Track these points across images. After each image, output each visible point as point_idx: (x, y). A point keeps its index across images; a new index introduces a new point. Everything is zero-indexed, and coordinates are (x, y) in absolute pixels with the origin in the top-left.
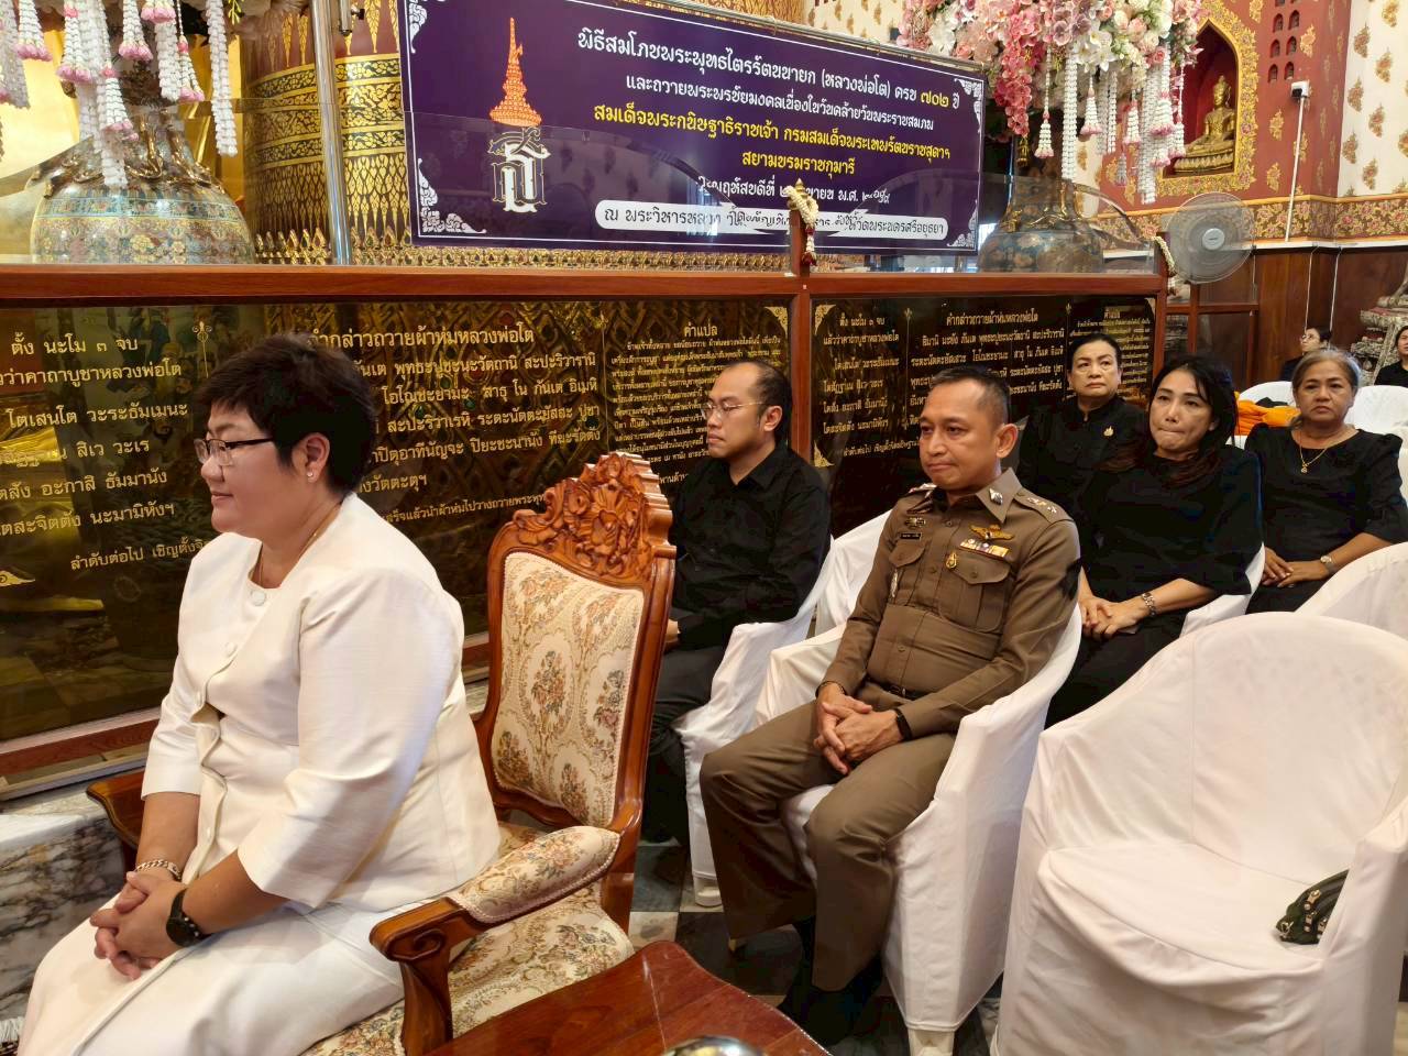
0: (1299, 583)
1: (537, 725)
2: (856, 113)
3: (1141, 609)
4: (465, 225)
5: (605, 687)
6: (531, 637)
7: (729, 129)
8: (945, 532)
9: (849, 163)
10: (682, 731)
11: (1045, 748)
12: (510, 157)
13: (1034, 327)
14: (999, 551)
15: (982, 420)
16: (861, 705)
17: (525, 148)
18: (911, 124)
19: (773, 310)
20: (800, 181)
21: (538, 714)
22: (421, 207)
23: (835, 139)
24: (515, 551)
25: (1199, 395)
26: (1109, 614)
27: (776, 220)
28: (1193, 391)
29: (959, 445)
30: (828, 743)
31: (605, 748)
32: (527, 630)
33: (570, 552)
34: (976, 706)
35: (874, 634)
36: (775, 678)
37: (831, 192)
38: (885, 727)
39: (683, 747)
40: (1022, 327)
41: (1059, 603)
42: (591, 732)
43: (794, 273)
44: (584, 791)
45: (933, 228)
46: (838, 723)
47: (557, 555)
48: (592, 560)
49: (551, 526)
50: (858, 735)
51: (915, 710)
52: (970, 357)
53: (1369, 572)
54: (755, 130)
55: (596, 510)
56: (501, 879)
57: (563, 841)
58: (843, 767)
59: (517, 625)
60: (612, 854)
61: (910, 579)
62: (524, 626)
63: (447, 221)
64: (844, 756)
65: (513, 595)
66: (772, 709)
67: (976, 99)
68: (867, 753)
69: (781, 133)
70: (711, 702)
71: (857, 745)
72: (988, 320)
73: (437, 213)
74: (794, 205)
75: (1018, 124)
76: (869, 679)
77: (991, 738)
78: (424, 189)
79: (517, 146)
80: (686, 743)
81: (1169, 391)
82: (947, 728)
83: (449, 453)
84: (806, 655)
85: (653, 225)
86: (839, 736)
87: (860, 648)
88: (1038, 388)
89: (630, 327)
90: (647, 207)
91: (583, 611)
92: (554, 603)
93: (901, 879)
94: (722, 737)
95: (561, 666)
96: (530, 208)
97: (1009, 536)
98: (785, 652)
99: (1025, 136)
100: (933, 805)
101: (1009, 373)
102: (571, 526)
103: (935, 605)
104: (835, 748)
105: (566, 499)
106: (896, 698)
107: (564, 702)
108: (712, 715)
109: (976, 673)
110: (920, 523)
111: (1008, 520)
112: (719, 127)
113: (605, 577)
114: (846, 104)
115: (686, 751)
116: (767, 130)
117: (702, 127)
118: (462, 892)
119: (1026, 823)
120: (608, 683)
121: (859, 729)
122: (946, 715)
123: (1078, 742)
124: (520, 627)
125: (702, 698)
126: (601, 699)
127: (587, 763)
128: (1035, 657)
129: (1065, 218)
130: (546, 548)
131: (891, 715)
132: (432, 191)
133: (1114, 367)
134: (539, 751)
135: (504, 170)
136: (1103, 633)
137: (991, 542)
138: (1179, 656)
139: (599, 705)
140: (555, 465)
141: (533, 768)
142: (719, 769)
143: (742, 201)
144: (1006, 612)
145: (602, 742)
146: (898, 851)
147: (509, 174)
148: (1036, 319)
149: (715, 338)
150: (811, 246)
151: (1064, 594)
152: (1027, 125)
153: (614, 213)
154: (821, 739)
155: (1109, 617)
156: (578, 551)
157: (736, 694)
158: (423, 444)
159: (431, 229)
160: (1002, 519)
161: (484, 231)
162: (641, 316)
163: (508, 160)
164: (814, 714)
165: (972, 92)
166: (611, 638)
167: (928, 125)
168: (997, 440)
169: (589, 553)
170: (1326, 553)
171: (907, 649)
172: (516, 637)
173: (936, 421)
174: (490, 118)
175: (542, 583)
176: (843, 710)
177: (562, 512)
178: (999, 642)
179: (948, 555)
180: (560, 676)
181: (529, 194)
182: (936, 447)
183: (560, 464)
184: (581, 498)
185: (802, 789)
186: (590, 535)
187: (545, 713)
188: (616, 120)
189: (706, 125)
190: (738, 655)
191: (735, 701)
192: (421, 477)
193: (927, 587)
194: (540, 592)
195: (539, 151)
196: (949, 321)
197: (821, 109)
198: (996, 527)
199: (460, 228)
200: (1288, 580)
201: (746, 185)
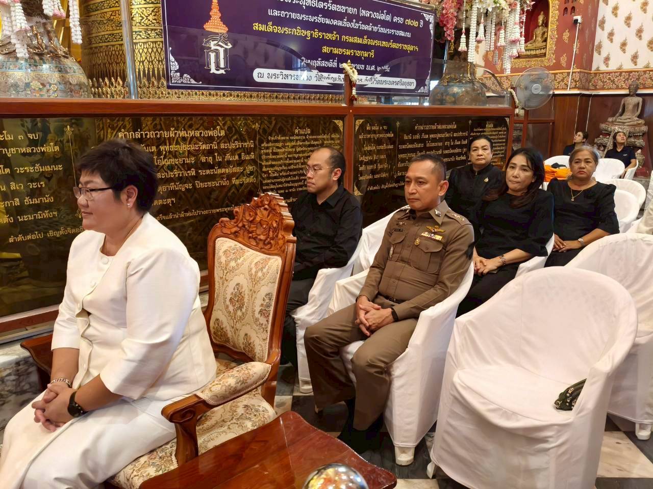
0: (568, 250)
1: (232, 316)
2: (375, 29)
3: (499, 262)
4: (192, 80)
5: (264, 300)
6: (229, 276)
7: (316, 36)
8: (415, 229)
9: (371, 52)
10: (295, 316)
11: (457, 327)
12: (213, 47)
13: (455, 131)
14: (438, 238)
15: (433, 178)
16: (376, 306)
17: (220, 43)
18: (401, 34)
19: (336, 121)
20: (349, 61)
21: (232, 311)
22: (171, 71)
23: (365, 41)
24: (220, 237)
25: (528, 166)
26: (485, 264)
27: (338, 78)
28: (525, 164)
29: (422, 189)
30: (361, 323)
31: (264, 327)
32: (227, 273)
33: (246, 239)
34: (427, 307)
35: (382, 274)
36: (337, 293)
37: (363, 66)
38: (387, 315)
39: (295, 323)
40: (448, 131)
41: (464, 261)
42: (257, 320)
43: (346, 104)
44: (254, 346)
45: (410, 84)
46: (366, 313)
47: (240, 239)
48: (256, 242)
49: (237, 226)
50: (375, 319)
51: (400, 308)
52: (425, 145)
53: (599, 247)
54: (328, 36)
55: (258, 219)
56: (220, 386)
57: (247, 368)
58: (368, 333)
59: (222, 271)
60: (268, 374)
61: (398, 250)
62: (225, 272)
63: (184, 77)
64: (368, 328)
65: (220, 258)
66: (336, 307)
67: (430, 23)
68: (379, 327)
69: (340, 38)
70: (308, 304)
71: (374, 324)
72: (434, 127)
73: (178, 74)
74: (346, 72)
75: (449, 35)
76: (379, 294)
77: (433, 321)
78: (172, 62)
79: (216, 42)
80: (297, 322)
81: (515, 164)
82: (414, 316)
83: (186, 188)
84: (351, 283)
85: (280, 80)
86: (366, 320)
87: (376, 281)
88: (455, 159)
89: (269, 127)
90: (277, 71)
91: (253, 266)
92: (239, 261)
93: (393, 382)
94: (313, 319)
95: (243, 290)
96: (222, 72)
97: (442, 231)
98: (342, 282)
99: (452, 41)
100: (407, 350)
101: (442, 152)
102: (246, 226)
103: (409, 261)
104: (365, 325)
105: (244, 213)
106: (392, 303)
107: (244, 306)
108: (308, 309)
109: (427, 292)
110: (403, 224)
111: (443, 223)
112: (312, 34)
113: (263, 250)
114: (371, 24)
115: (297, 325)
116: (334, 36)
117: (304, 34)
118: (202, 392)
119: (448, 357)
120: (265, 298)
121: (375, 316)
122: (414, 310)
123: (471, 323)
124: (224, 272)
125: (304, 302)
126: (262, 305)
127: (256, 333)
128: (452, 285)
129: (470, 79)
130: (235, 236)
131: (389, 310)
132: (176, 63)
133: (489, 151)
134: (233, 327)
135: (210, 53)
136: (482, 273)
137: (435, 233)
138: (516, 285)
139: (261, 308)
140: (234, 192)
141: (230, 335)
142: (314, 334)
143: (322, 69)
144: (441, 264)
145: (262, 324)
146: (392, 370)
147: (213, 55)
148: (455, 127)
149: (309, 135)
150: (354, 92)
151: (467, 257)
152: (454, 36)
153: (262, 75)
154: (358, 321)
155: (485, 266)
156: (250, 238)
157: (319, 300)
158: (173, 184)
159: (176, 81)
160: (440, 223)
161: (201, 83)
162: (274, 122)
163: (212, 49)
164: (355, 309)
165: (429, 20)
166: (267, 278)
167: (408, 35)
168: (439, 188)
169: (255, 239)
170: (581, 237)
171: (397, 281)
172: (221, 277)
173: (412, 178)
174: (204, 29)
175: (233, 252)
176: (368, 308)
177: (242, 220)
178: (437, 278)
179: (416, 239)
180: (243, 295)
181: (222, 65)
182: (412, 190)
183: (236, 192)
184: (251, 213)
185: (349, 343)
186: (256, 230)
187: (235, 311)
188: (263, 30)
189: (305, 33)
190: (321, 283)
191: (319, 303)
192: (172, 199)
193: (406, 253)
194: (232, 256)
195: (226, 44)
196: (416, 128)
197: (359, 26)
198: (438, 227)
199: (190, 81)
200: (564, 249)
201: (324, 62)
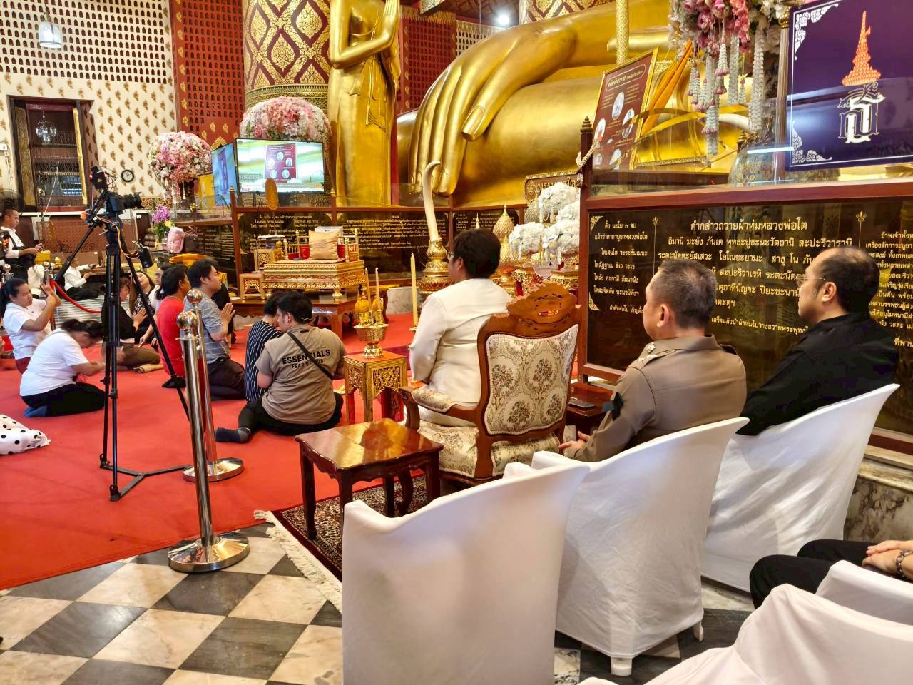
4: (818, 156)
12: (853, 107)
17: (865, 99)
63: (808, 155)
78: (795, 138)
79: (858, 98)
83: (748, 291)
96: (865, 139)
132: (800, 139)
135: (848, 116)
147: (851, 119)
159: (797, 161)
161: (831, 158)
163: (851, 109)
174: (842, 84)
181: (865, 130)
195: (876, 98)
199: (815, 158)
